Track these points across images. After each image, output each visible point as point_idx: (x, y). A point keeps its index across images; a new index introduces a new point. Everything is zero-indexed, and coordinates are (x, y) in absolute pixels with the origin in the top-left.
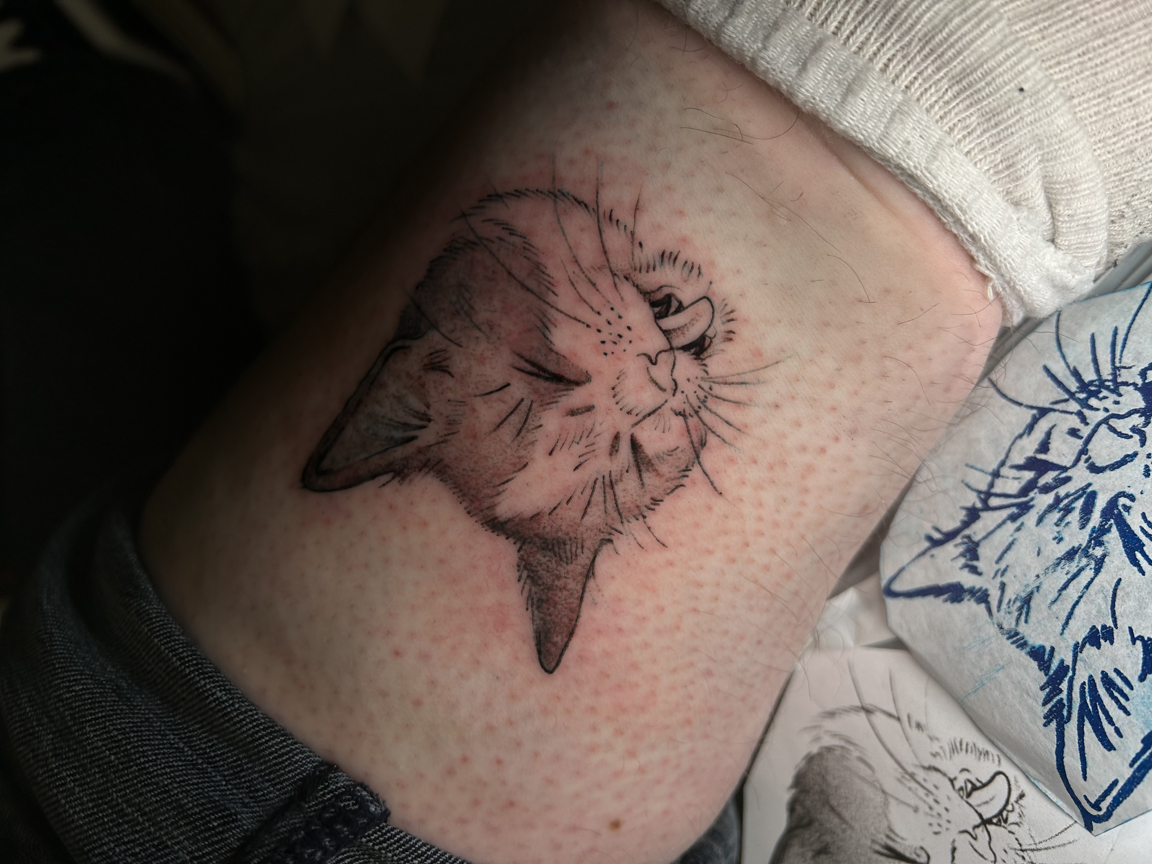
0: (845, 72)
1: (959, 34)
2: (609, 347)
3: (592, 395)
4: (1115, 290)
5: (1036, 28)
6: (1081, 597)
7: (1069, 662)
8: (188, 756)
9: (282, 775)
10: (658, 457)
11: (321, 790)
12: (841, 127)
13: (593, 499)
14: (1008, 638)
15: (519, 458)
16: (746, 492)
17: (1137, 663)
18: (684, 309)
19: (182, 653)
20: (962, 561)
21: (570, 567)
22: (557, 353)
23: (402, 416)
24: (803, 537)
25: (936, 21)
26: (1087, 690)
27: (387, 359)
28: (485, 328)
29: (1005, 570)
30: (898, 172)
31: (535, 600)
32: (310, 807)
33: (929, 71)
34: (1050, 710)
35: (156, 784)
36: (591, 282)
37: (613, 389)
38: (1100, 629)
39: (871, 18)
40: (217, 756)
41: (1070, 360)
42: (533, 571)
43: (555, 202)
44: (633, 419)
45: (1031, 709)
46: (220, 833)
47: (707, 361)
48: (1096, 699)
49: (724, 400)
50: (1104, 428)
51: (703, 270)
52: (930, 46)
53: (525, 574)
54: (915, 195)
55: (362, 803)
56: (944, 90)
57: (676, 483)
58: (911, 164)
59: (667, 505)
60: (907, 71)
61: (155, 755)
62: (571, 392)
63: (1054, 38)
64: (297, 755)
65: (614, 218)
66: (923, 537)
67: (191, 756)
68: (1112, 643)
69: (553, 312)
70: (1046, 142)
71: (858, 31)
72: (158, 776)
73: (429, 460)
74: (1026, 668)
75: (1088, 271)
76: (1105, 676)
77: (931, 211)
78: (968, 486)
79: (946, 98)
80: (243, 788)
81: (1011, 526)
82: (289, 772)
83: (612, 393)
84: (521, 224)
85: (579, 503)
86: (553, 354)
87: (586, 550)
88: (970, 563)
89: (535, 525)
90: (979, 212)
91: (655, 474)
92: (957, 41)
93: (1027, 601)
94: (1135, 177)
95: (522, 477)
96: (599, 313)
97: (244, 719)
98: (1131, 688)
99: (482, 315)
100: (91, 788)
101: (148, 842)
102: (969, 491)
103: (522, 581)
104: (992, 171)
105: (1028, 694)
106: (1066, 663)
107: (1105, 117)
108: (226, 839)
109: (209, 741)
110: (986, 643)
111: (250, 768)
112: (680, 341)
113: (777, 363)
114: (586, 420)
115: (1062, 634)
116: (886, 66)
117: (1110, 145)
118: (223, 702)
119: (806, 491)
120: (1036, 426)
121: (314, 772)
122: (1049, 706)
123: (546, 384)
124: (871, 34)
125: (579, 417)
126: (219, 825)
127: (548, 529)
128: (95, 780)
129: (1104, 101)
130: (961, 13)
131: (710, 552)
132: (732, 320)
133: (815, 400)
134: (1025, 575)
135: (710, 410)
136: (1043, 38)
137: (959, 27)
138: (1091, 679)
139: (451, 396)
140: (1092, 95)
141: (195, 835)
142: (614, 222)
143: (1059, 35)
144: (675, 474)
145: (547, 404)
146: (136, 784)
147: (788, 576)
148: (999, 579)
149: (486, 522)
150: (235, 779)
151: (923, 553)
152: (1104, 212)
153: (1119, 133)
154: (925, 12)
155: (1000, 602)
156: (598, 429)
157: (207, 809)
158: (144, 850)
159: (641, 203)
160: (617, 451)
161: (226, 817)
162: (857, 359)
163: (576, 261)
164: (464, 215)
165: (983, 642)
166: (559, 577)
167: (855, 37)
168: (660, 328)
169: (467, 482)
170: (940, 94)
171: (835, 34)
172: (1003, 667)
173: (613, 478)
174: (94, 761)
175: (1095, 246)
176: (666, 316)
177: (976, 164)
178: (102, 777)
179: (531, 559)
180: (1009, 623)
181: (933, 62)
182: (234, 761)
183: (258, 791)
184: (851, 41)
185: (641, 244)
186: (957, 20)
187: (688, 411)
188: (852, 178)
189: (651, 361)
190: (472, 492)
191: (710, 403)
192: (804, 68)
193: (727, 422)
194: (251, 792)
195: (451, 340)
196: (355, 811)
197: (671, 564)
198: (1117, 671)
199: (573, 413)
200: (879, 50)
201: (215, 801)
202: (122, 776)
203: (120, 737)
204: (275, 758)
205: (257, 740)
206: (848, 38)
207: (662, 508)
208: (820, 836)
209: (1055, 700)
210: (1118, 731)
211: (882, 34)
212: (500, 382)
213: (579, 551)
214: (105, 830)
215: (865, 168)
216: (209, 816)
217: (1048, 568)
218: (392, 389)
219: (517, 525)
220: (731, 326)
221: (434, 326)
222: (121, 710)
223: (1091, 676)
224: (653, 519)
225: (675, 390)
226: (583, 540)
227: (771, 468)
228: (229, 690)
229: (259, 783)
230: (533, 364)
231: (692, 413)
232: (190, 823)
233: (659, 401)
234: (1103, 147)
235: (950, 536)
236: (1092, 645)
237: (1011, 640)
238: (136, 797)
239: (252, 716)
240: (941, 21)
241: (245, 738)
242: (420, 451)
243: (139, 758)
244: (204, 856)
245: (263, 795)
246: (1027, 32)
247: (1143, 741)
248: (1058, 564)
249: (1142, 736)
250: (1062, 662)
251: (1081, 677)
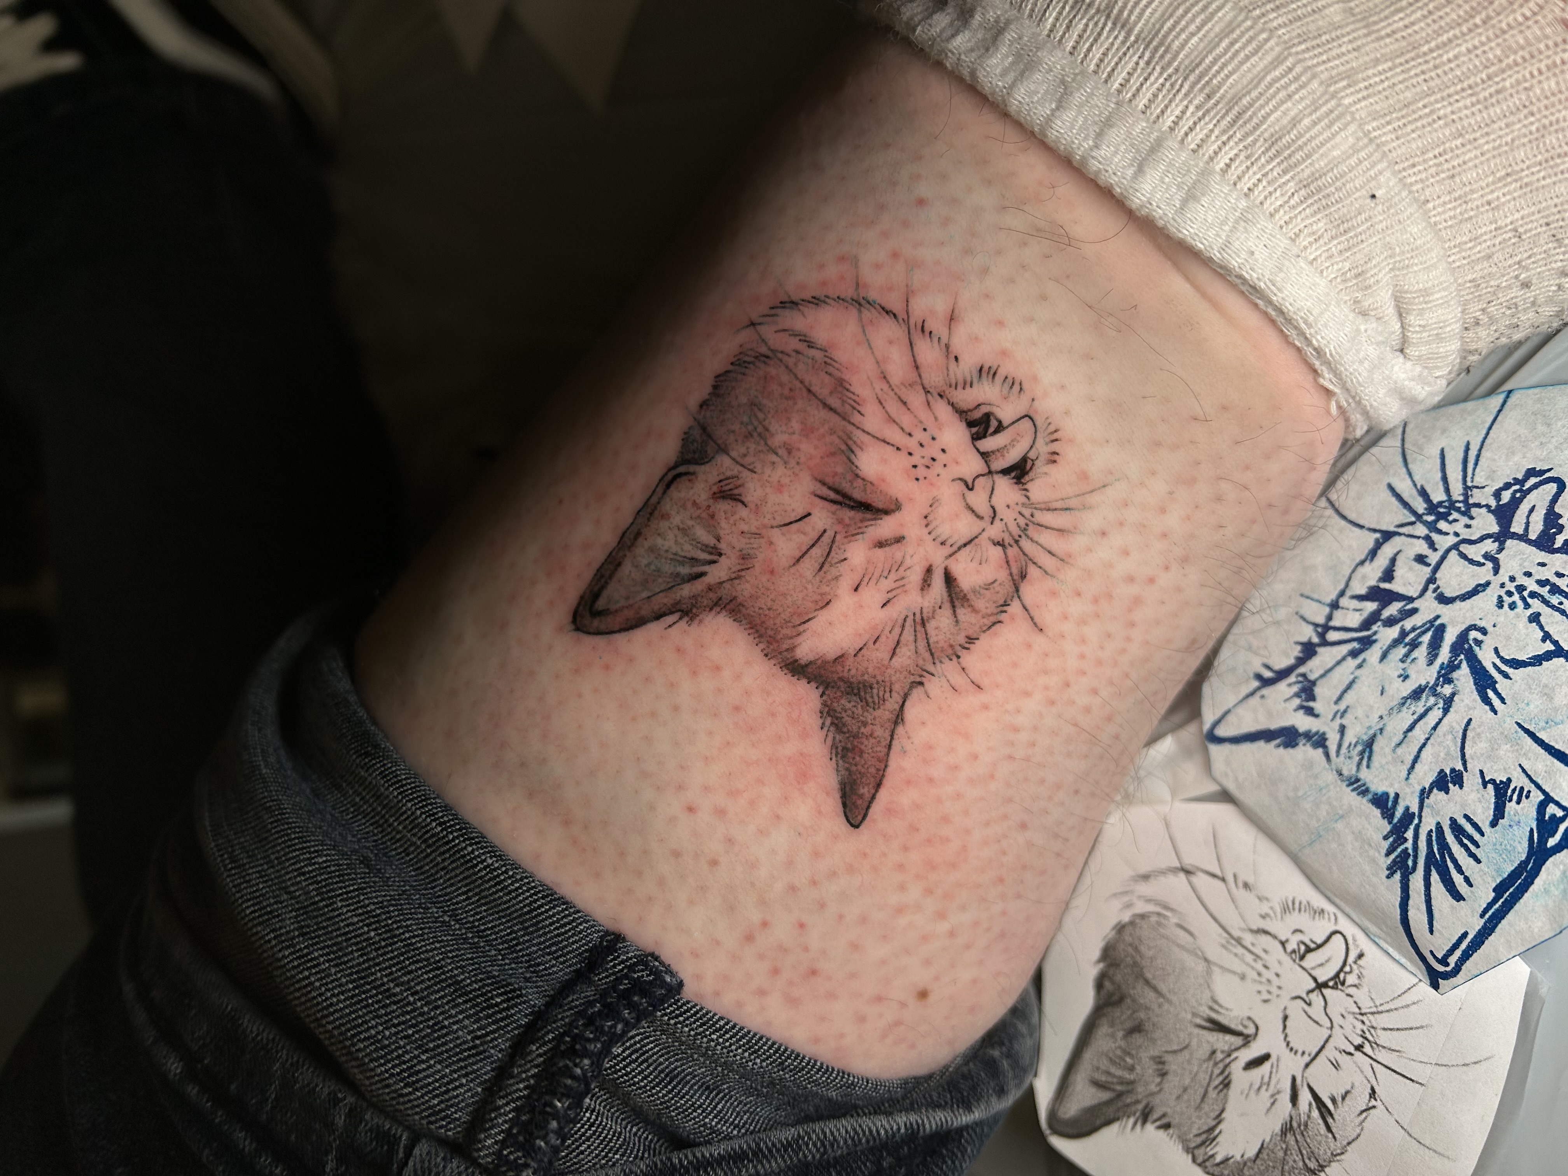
0: (1184, 175)
1: (1308, 136)
2: (921, 472)
3: (902, 525)
4: (1465, 400)
5: (1390, 127)
6: (1428, 739)
7: (1415, 809)
8: (455, 930)
9: (566, 947)
10: (974, 591)
11: (611, 961)
12: (1180, 235)
13: (902, 638)
14: (1348, 786)
15: (822, 594)
16: (1068, 627)
17: (1489, 808)
18: (1004, 428)
19: (442, 817)
20: (1297, 702)
21: (878, 713)
22: (863, 479)
23: (689, 550)
24: (1127, 675)
25: (1285, 121)
26: (1434, 838)
27: (668, 486)
28: (781, 452)
29: (1345, 711)
30: (1238, 281)
31: (840, 749)
32: (600, 980)
33: (1275, 173)
34: (1394, 861)
35: (427, 959)
36: (902, 401)
37: (926, 517)
38: (1448, 772)
39: (1212, 114)
40: (488, 929)
41: (1416, 478)
42: (837, 718)
43: (860, 311)
44: (947, 550)
45: (1373, 861)
46: (504, 1009)
47: (1029, 486)
48: (1444, 846)
49: (1047, 528)
50: (1454, 553)
51: (1024, 386)
52: (1276, 147)
53: (828, 721)
54: (1256, 305)
55: (657, 973)
56: (1290, 194)
57: (993, 619)
58: (1255, 275)
59: (984, 643)
60: (1251, 172)
61: (421, 929)
62: (879, 522)
63: (1409, 138)
64: (580, 924)
65: (927, 329)
66: (1252, 675)
67: (460, 929)
68: (1461, 787)
69: (858, 433)
70: (1398, 250)
71: (1198, 127)
72: (427, 951)
73: (720, 599)
74: (1367, 817)
75: (1438, 382)
76: (1453, 821)
77: (1273, 322)
78: (1303, 618)
79: (1292, 202)
80: (521, 962)
81: (1351, 663)
82: (573, 943)
83: (925, 522)
84: (821, 336)
85: (886, 644)
86: (860, 480)
87: (894, 694)
88: (1306, 704)
89: (839, 668)
90: (1326, 326)
91: (970, 609)
92: (1305, 144)
93: (1369, 744)
94: (1492, 283)
95: (823, 617)
96: (910, 435)
97: (520, 888)
98: (1482, 834)
99: (779, 438)
100: (350, 968)
101: (421, 1022)
102: (1304, 624)
103: (826, 729)
104: (1339, 280)
105: (1370, 845)
106: (1411, 810)
107: (1461, 222)
108: (512, 1015)
109: (477, 914)
110: (1324, 791)
111: (527, 941)
112: (999, 464)
113: (1104, 486)
114: (895, 552)
115: (1407, 779)
116: (1228, 166)
117: (1466, 250)
118: (495, 870)
119: (1133, 625)
120: (1379, 552)
121: (601, 942)
122: (1393, 856)
123: (852, 513)
124: (1212, 131)
125: (887, 549)
126: (503, 1002)
127: (853, 672)
128: (353, 959)
129: (1460, 205)
130: (1311, 114)
131: (1027, 694)
132: (1056, 440)
133: (1144, 526)
134: (1368, 717)
135: (1032, 540)
136: (1397, 138)
137: (1309, 129)
138: (1439, 827)
139: (744, 527)
140: (1448, 198)
141: (476, 1013)
142: (927, 334)
143: (1414, 135)
144: (992, 609)
145: (853, 535)
146: (403, 961)
147: (1109, 719)
148: (1338, 721)
149: (786, 666)
150: (512, 953)
151: (1252, 694)
152: (1458, 321)
153: (1476, 239)
154: (1272, 112)
155: (1340, 746)
156: (908, 562)
157: (488, 985)
158: (417, 1032)
159: (956, 311)
160: (929, 585)
161: (510, 992)
162: (1191, 482)
163: (885, 377)
164: (753, 324)
165: (1321, 790)
166: (865, 724)
167: (1194, 133)
168: (978, 450)
169: (764, 622)
170: (1286, 198)
171: (1172, 129)
172: (1342, 817)
173: (925, 615)
174: (350, 939)
175: (1447, 356)
176: (984, 436)
177: (1322, 272)
178: (361, 956)
179: (835, 704)
180: (1349, 769)
181: (1279, 164)
182: (508, 934)
183: (539, 964)
184: (1190, 137)
185: (956, 358)
186: (1307, 122)
187: (1008, 540)
188: (1188, 286)
189: (967, 486)
190: (770, 633)
191: (1031, 531)
192: (1140, 170)
193: (1050, 552)
194: (530, 966)
195: (742, 466)
196: (651, 982)
197: (986, 707)
198: (1467, 817)
199: (881, 544)
200: (1220, 149)
201: (494, 977)
202: (385, 954)
203: (378, 912)
204: (557, 928)
205: (535, 909)
206: (1186, 134)
207: (978, 646)
208: (1134, 1012)
209: (1399, 850)
210: (1467, 880)
211: (1224, 132)
212: (800, 512)
213: (887, 695)
214: (371, 1012)
215: (1203, 276)
216: (490, 992)
217: (1392, 709)
218: (676, 520)
219: (819, 668)
220: (1055, 447)
221: (723, 450)
222: (375, 882)
223: (1438, 823)
224: (968, 659)
225: (994, 518)
226: (891, 684)
227: (1096, 601)
228: (500, 856)
229: (539, 957)
230: (837, 491)
231: (1012, 542)
232: (470, 1000)
233: (976, 530)
234: (1459, 252)
235: (1282, 674)
236: (1440, 790)
237: (1351, 788)
238: (404, 975)
239: (528, 883)
240: (1289, 122)
241: (521, 908)
242: (710, 588)
243: (403, 933)
244: (487, 1034)
245: (545, 969)
246: (1379, 132)
247: (1494, 890)
248: (1403, 704)
249: (1494, 885)
250: (1407, 808)
251: (1428, 824)
